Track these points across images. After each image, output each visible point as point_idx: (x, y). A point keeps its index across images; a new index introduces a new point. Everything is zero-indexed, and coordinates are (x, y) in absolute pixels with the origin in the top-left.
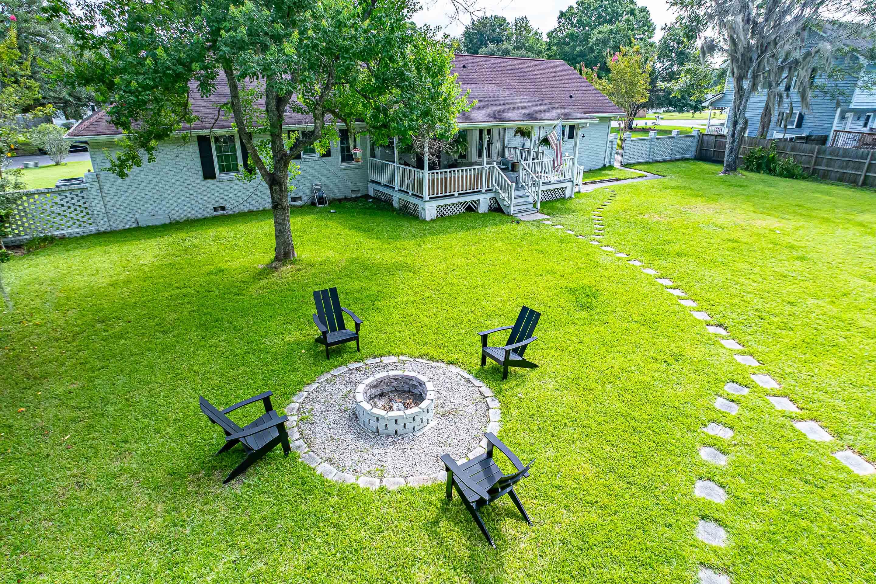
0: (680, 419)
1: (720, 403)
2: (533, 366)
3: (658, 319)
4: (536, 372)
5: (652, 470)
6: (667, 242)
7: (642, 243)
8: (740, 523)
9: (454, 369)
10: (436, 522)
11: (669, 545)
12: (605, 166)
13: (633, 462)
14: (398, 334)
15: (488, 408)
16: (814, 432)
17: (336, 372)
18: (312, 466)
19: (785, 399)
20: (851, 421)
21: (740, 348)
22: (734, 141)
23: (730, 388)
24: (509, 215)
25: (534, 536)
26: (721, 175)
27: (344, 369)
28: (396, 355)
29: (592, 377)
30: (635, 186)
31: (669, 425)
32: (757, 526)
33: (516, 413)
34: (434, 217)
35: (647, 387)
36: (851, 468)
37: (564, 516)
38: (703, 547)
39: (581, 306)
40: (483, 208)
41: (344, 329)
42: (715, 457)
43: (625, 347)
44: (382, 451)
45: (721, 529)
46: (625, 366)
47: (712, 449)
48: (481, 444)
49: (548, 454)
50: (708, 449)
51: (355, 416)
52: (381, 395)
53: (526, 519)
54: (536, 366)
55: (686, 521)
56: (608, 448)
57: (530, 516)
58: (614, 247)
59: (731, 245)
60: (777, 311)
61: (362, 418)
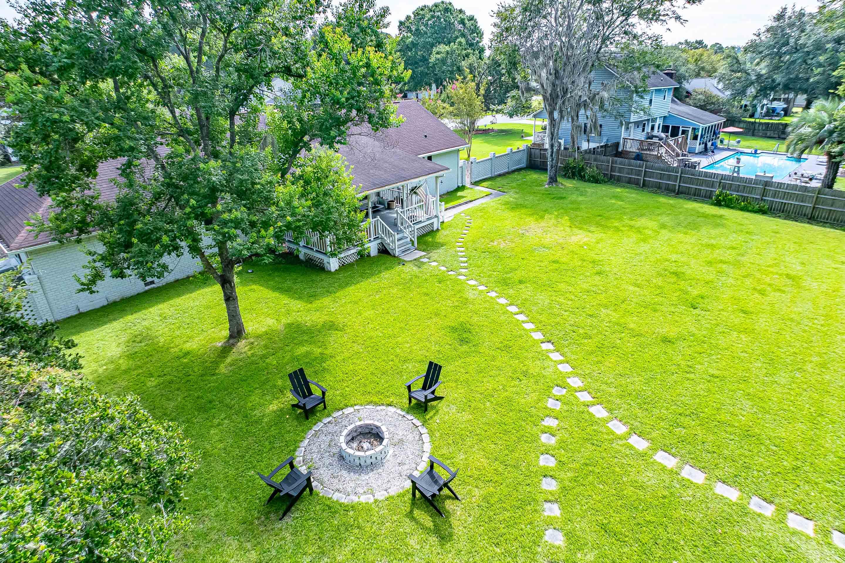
0: (529, 419)
1: (550, 403)
2: (441, 398)
3: (511, 344)
4: (443, 401)
5: (517, 455)
6: (513, 270)
7: (495, 273)
8: (562, 475)
9: (392, 409)
10: (411, 512)
11: (529, 495)
12: (458, 187)
13: (507, 452)
14: (347, 389)
15: (421, 434)
16: (599, 411)
17: (315, 428)
18: (330, 496)
19: (585, 393)
20: (618, 401)
21: (561, 358)
22: (553, 160)
23: (556, 391)
24: (394, 256)
25: (463, 506)
26: (547, 186)
27: (320, 425)
28: (352, 406)
29: (477, 399)
30: (484, 209)
31: (524, 424)
32: (570, 475)
33: (438, 434)
34: (337, 267)
35: (509, 400)
36: (615, 430)
37: (476, 492)
38: (546, 492)
39: (463, 341)
40: (374, 252)
41: (312, 394)
42: (549, 439)
43: (494, 372)
44: (367, 477)
45: (553, 480)
46: (496, 386)
47: (547, 435)
48: (423, 459)
49: (462, 457)
50: (545, 435)
51: (342, 458)
52: (353, 439)
53: (457, 498)
54: (443, 398)
55: (537, 480)
56: (493, 446)
57: (459, 496)
58: (476, 280)
59: (555, 266)
60: (583, 325)
61: (348, 459)
